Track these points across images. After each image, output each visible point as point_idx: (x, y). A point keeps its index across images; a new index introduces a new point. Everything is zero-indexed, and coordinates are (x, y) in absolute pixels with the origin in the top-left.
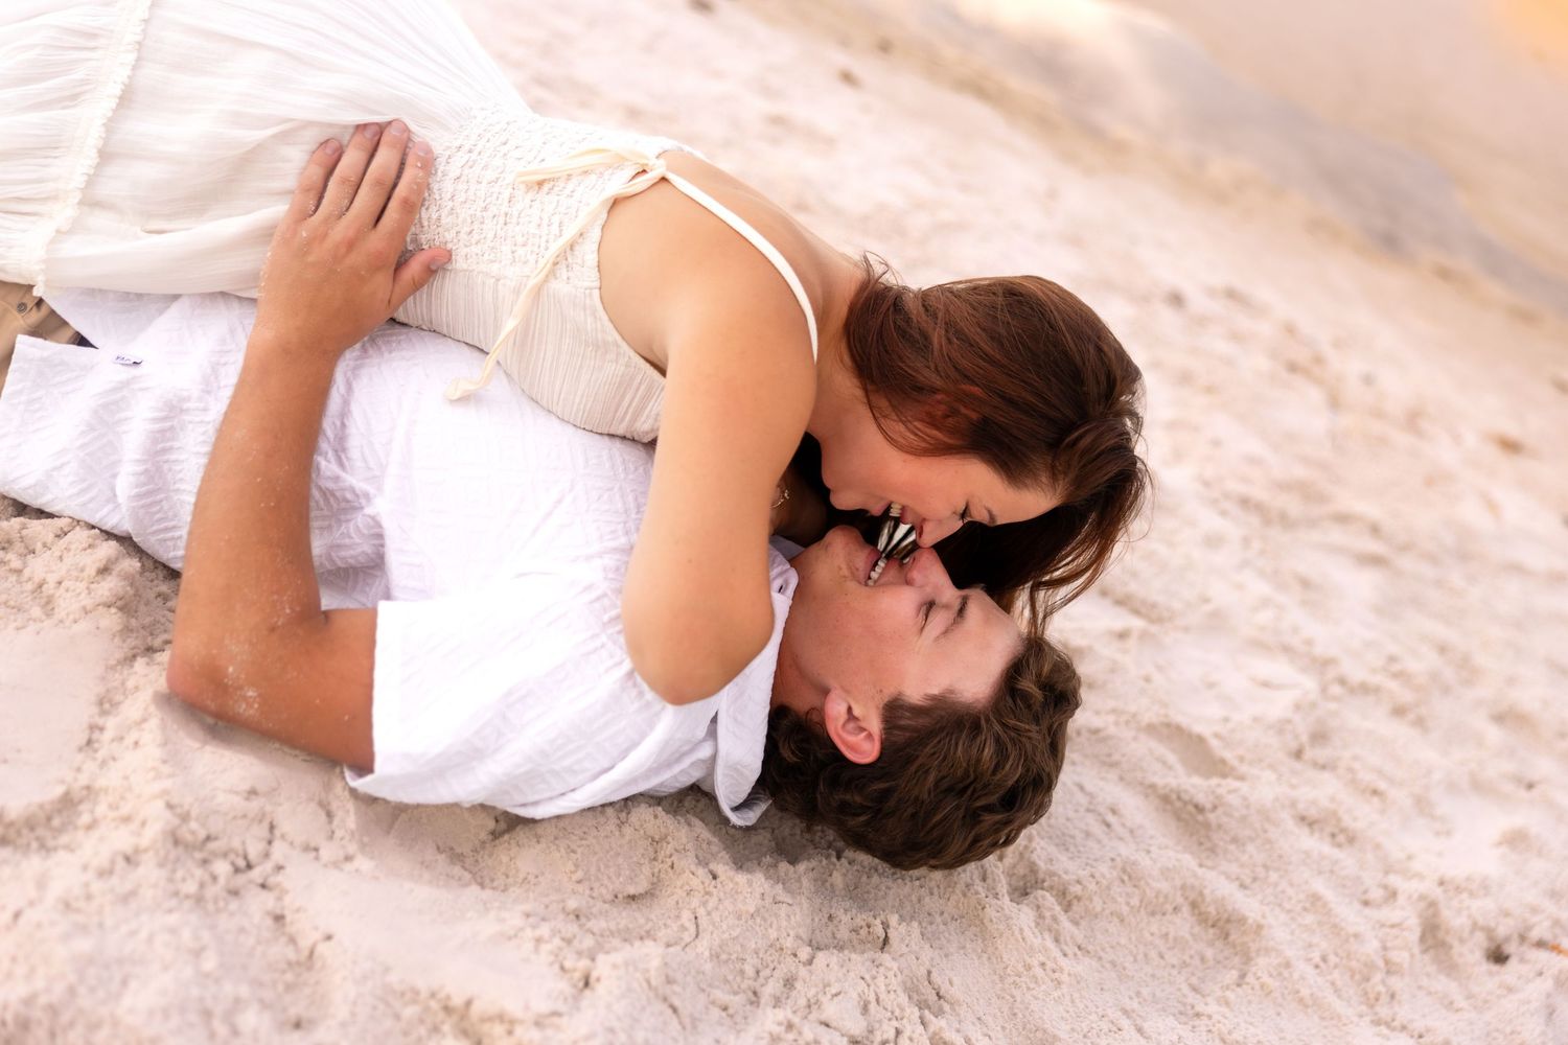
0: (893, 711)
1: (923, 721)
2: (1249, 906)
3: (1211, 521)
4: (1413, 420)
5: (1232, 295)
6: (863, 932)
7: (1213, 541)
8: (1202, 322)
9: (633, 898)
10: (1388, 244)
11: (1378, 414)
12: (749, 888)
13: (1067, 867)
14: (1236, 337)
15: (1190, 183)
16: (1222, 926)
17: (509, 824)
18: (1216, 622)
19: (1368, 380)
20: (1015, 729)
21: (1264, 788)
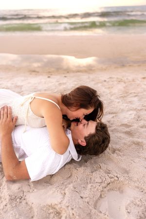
2: (140, 140)
3: (118, 100)
4: (133, 80)
5: (110, 78)
7: (119, 102)
8: (108, 82)
9: (69, 177)
10: (123, 66)
11: (130, 82)
12: (81, 170)
13: (118, 147)
14: (112, 81)
15: (102, 70)
16: (138, 144)
17: (52, 176)
18: (123, 111)
19: (127, 79)
21: (135, 126)
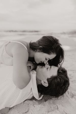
0: (48, 80)
1: (51, 79)
6: (55, 108)
20: (61, 76)
